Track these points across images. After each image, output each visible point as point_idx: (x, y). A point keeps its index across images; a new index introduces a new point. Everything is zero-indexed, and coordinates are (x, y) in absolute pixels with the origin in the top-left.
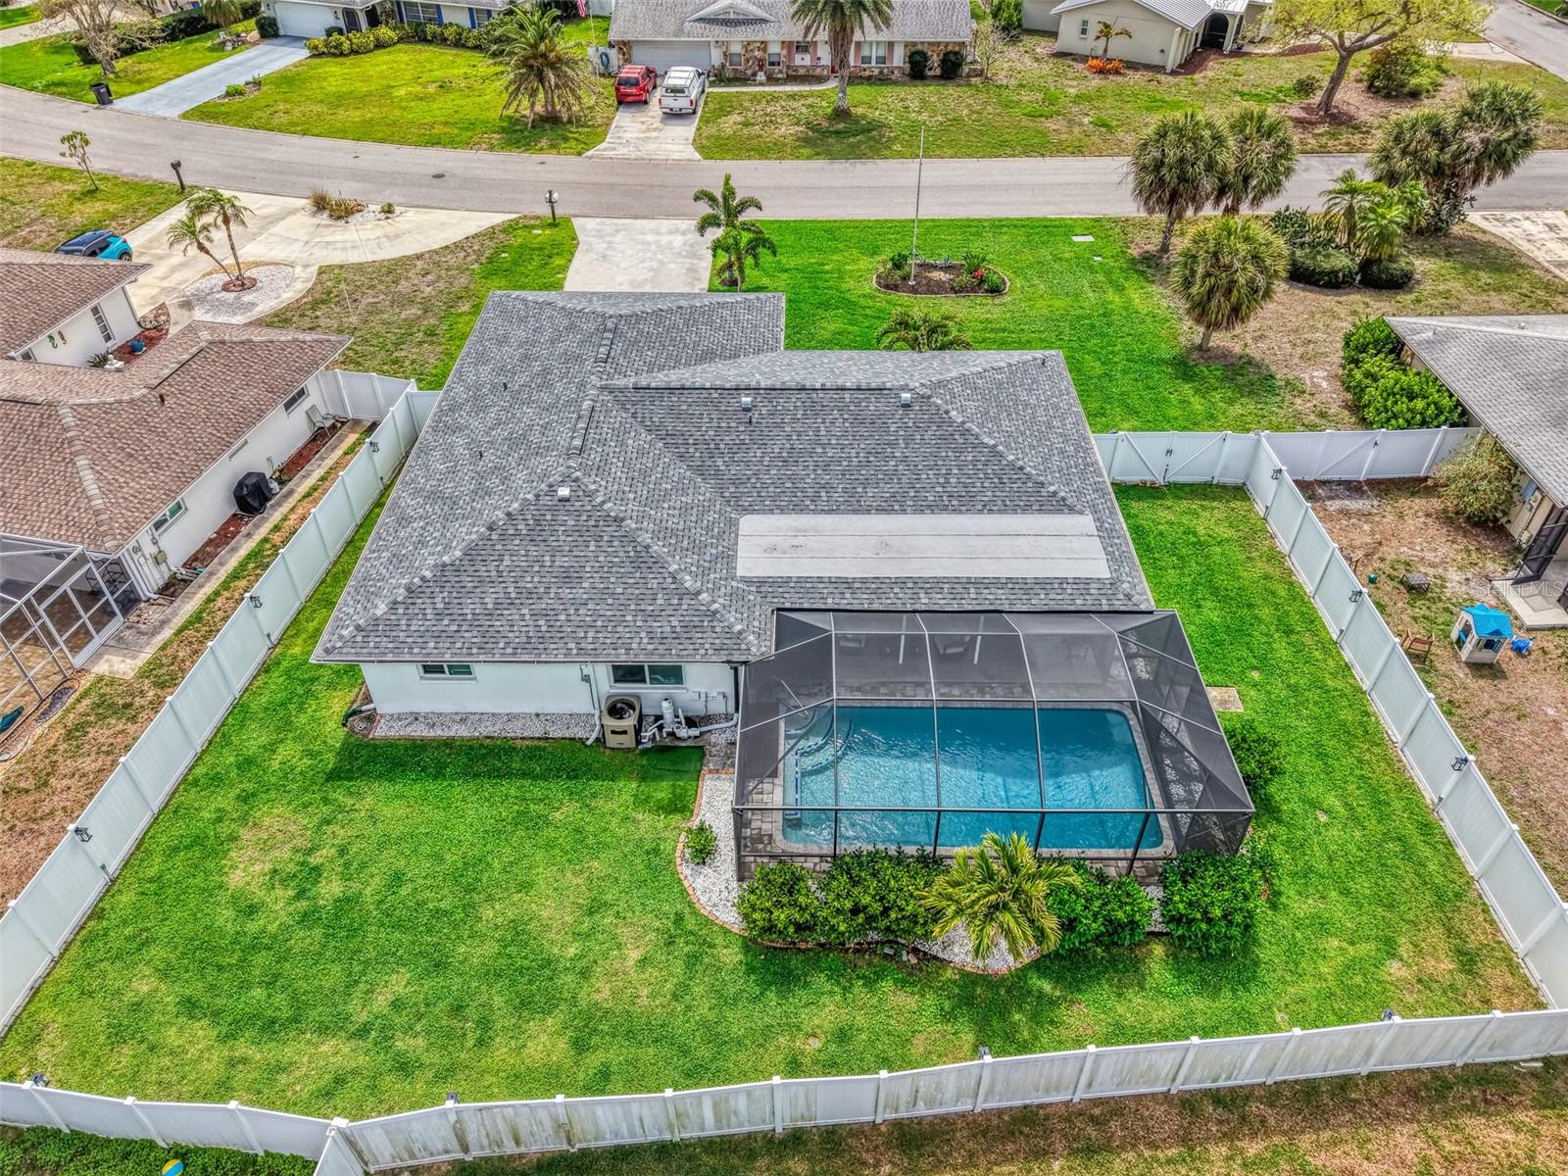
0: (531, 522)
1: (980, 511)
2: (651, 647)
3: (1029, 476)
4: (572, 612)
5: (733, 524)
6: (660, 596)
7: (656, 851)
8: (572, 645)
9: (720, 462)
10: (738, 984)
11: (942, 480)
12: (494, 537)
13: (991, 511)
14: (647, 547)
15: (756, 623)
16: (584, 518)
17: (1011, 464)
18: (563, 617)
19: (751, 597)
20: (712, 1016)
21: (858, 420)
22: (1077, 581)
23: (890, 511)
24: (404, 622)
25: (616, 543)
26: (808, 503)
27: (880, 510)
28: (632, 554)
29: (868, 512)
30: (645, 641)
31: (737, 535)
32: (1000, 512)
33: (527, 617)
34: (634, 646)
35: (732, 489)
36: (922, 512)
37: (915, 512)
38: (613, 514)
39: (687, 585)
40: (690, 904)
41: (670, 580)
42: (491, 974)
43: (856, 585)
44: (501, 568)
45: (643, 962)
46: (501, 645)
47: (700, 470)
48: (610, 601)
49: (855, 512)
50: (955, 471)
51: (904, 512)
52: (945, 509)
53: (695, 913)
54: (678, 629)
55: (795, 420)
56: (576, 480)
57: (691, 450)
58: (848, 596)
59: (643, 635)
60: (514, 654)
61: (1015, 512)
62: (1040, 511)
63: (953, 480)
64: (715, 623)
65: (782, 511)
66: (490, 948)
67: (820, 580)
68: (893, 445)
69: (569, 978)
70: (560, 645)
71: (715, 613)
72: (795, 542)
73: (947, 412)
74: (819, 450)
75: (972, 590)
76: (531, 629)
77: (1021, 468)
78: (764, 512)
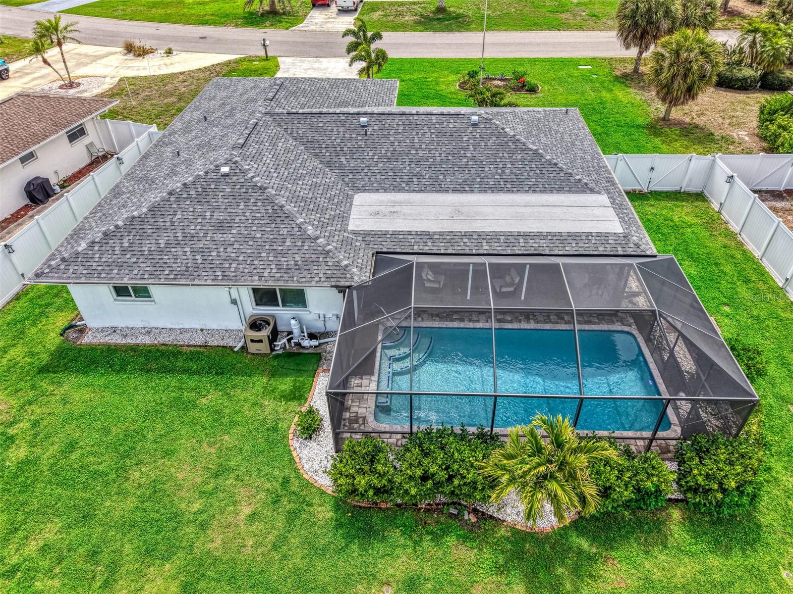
0: (200, 190)
1: (527, 192)
2: (278, 275)
3: (561, 169)
4: (222, 250)
5: (349, 198)
6: (288, 240)
7: (275, 429)
8: (219, 273)
9: (343, 159)
11: (499, 171)
12: (172, 199)
13: (534, 191)
14: (282, 207)
15: (360, 261)
16: (238, 187)
17: (549, 162)
18: (214, 254)
19: (358, 244)
20: (302, 565)
21: (441, 133)
22: (599, 234)
23: (463, 191)
24: (97, 256)
25: (259, 204)
26: (404, 185)
27: (455, 191)
28: (270, 211)
29: (447, 191)
30: (274, 271)
31: (351, 205)
32: (541, 192)
33: (188, 253)
34: (266, 274)
35: (351, 176)
36: (485, 192)
37: (480, 192)
38: (259, 185)
39: (309, 232)
40: (296, 471)
41: (296, 229)
42: (127, 526)
43: (436, 237)
44: (174, 220)
45: (252, 517)
46: (167, 272)
47: (329, 164)
48: (251, 243)
49: (437, 191)
50: (509, 166)
51: (472, 191)
52: (501, 190)
53: (299, 477)
54: (300, 263)
55: (397, 133)
56: (236, 163)
57: (324, 151)
58: (429, 244)
59: (273, 266)
60: (175, 279)
61: (552, 192)
62: (569, 191)
63: (507, 171)
64: (328, 259)
65: (385, 191)
67: (409, 233)
68: (466, 149)
69: (190, 529)
70: (210, 273)
71: (328, 252)
72: (393, 209)
73: (503, 129)
74: (413, 152)
75: (522, 241)
76: (190, 261)
77: (556, 164)
78: (372, 191)
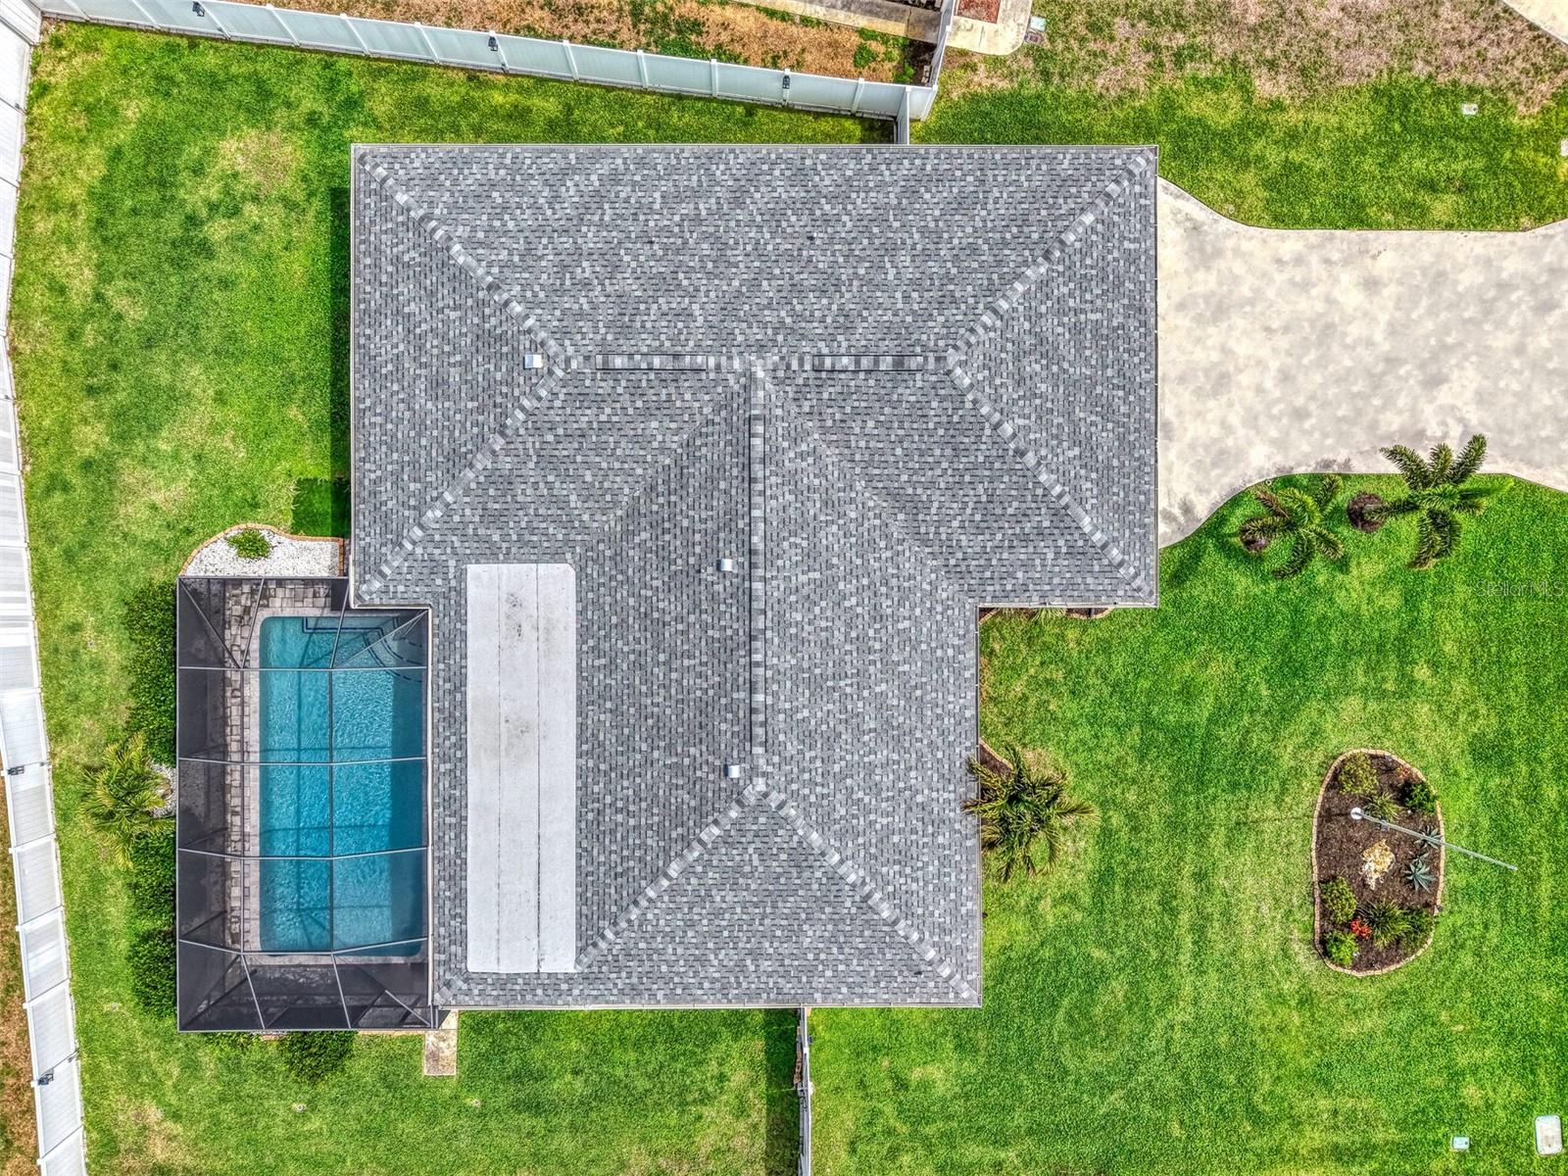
0: (499, 331)
1: (579, 845)
2: (367, 482)
3: (625, 910)
4: (401, 396)
5: (556, 556)
6: (418, 485)
7: (255, 506)
8: (368, 402)
9: (644, 535)
10: (136, 581)
11: (620, 804)
12: (481, 295)
13: (579, 857)
14: (471, 466)
15: (401, 588)
16: (505, 389)
17: (640, 891)
18: (395, 387)
19: (439, 582)
20: (111, 565)
21: (704, 708)
23: (581, 739)
24: (390, 225)
25: (475, 430)
26: (591, 643)
27: (581, 727)
28: (463, 450)
29: (579, 714)
30: (373, 476)
31: (536, 562)
32: (579, 867)
33: (395, 351)
34: (367, 466)
35: (608, 553)
36: (579, 777)
37: (579, 768)
38: (509, 422)
39: (429, 514)
40: (201, 541)
41: (435, 494)
42: (141, 388)
43: (458, 696)
44: (446, 311)
45: (154, 507)
46: (368, 331)
47: (633, 513)
48: (412, 434)
49: (579, 698)
50: (632, 822)
51: (580, 755)
52: (582, 804)
53: (196, 544)
54: (384, 508)
55: (705, 628)
56: (550, 372)
57: (661, 500)
58: (447, 686)
59: (379, 473)
60: (359, 347)
61: (579, 884)
62: (580, 914)
63: (620, 818)
64: (390, 546)
65: (580, 613)
66: (165, 379)
67: (464, 657)
68: (670, 749)
69: (142, 448)
70: (368, 391)
71: (401, 546)
72: (526, 629)
73: (716, 822)
74: (662, 657)
75: (453, 820)
76: (384, 358)
77: (636, 903)
78: (578, 593)
